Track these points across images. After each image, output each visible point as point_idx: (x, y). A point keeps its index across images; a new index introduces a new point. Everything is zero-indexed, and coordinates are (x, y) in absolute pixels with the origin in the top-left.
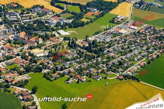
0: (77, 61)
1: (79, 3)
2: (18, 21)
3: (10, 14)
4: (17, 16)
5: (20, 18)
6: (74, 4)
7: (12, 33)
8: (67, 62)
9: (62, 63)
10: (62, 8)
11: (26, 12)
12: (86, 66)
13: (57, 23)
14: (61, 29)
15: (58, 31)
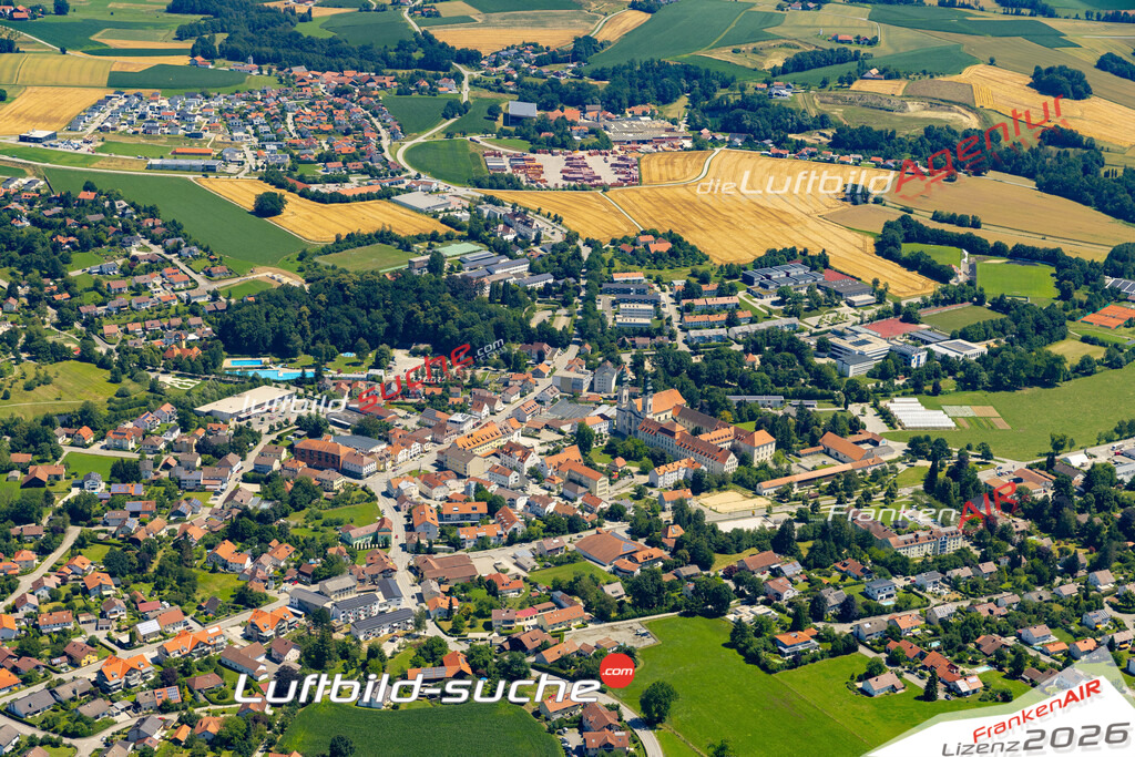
0: (958, 577)
1: (1059, 250)
2: (660, 332)
3: (623, 293)
4: (656, 303)
5: (676, 317)
6: (1022, 255)
7: (612, 396)
8: (894, 580)
9: (858, 578)
10: (940, 274)
11: (713, 286)
12: (1003, 611)
13: (886, 358)
14: (904, 395)
15: (882, 403)
